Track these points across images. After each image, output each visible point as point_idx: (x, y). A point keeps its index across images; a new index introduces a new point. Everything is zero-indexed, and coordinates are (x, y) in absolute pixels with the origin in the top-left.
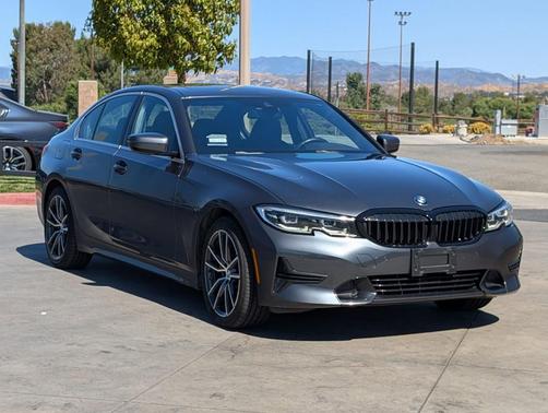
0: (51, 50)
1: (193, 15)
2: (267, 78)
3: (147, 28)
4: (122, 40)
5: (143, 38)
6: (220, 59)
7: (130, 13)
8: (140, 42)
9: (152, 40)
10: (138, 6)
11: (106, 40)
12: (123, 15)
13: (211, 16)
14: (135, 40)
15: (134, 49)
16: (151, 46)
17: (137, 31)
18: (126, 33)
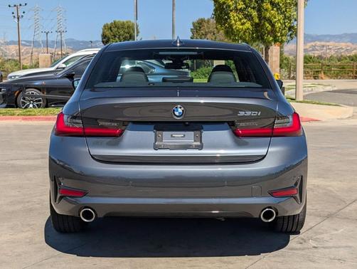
0: (214, 34)
1: (272, 10)
2: (348, 46)
3: (245, 18)
4: (231, 26)
5: (243, 24)
6: (291, 35)
7: (236, 9)
8: (241, 27)
9: (248, 25)
10: (241, 6)
11: (221, 26)
12: (231, 11)
13: (284, 9)
14: (238, 26)
15: (237, 31)
16: (248, 29)
17: (240, 20)
18: (233, 22)
